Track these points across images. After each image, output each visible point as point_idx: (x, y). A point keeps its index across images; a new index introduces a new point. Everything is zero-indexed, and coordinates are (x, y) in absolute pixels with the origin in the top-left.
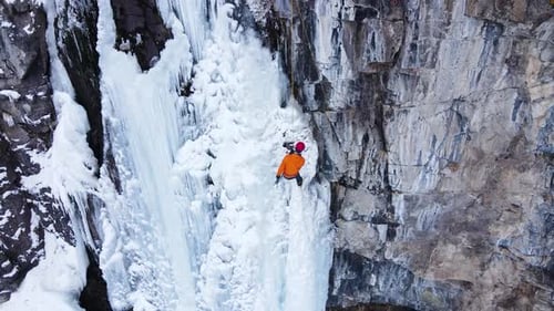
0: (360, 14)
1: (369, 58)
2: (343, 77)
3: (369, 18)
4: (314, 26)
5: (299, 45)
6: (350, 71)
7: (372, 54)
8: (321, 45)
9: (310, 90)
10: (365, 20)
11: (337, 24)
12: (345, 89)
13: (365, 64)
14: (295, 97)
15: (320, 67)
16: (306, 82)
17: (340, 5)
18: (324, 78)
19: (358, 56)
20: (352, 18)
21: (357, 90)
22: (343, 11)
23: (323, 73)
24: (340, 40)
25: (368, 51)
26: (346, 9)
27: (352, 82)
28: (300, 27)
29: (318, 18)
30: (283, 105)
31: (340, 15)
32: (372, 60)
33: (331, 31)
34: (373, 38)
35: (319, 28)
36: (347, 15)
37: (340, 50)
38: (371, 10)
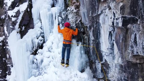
0: (126, 22)
1: (133, 52)
2: (116, 62)
3: (132, 24)
4: (99, 30)
5: (93, 40)
6: (120, 59)
7: (135, 49)
8: (103, 41)
9: (99, 66)
10: (129, 26)
11: (111, 29)
12: (117, 69)
13: (130, 55)
14: (90, 68)
15: (103, 54)
16: (97, 61)
17: (113, 17)
18: (105, 60)
19: (126, 50)
20: (120, 25)
21: (125, 72)
22: (115, 21)
23: (105, 57)
24: (113, 38)
25: (132, 47)
26: (117, 19)
27: (121, 66)
28: (93, 31)
29: (102, 25)
30: (82, 71)
31: (113, 23)
32: (135, 53)
33: (108, 33)
34: (135, 38)
35: (102, 32)
36: (117, 23)
37: (113, 45)
38: (133, 18)
